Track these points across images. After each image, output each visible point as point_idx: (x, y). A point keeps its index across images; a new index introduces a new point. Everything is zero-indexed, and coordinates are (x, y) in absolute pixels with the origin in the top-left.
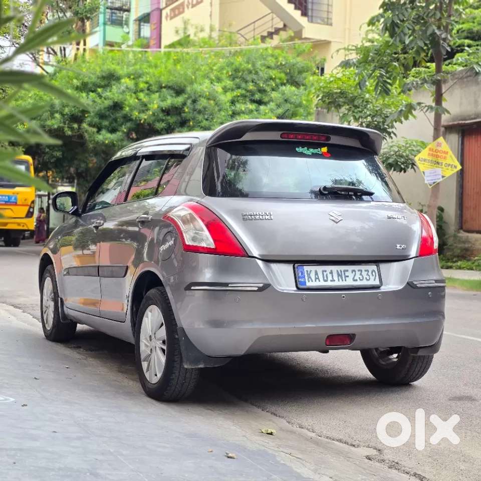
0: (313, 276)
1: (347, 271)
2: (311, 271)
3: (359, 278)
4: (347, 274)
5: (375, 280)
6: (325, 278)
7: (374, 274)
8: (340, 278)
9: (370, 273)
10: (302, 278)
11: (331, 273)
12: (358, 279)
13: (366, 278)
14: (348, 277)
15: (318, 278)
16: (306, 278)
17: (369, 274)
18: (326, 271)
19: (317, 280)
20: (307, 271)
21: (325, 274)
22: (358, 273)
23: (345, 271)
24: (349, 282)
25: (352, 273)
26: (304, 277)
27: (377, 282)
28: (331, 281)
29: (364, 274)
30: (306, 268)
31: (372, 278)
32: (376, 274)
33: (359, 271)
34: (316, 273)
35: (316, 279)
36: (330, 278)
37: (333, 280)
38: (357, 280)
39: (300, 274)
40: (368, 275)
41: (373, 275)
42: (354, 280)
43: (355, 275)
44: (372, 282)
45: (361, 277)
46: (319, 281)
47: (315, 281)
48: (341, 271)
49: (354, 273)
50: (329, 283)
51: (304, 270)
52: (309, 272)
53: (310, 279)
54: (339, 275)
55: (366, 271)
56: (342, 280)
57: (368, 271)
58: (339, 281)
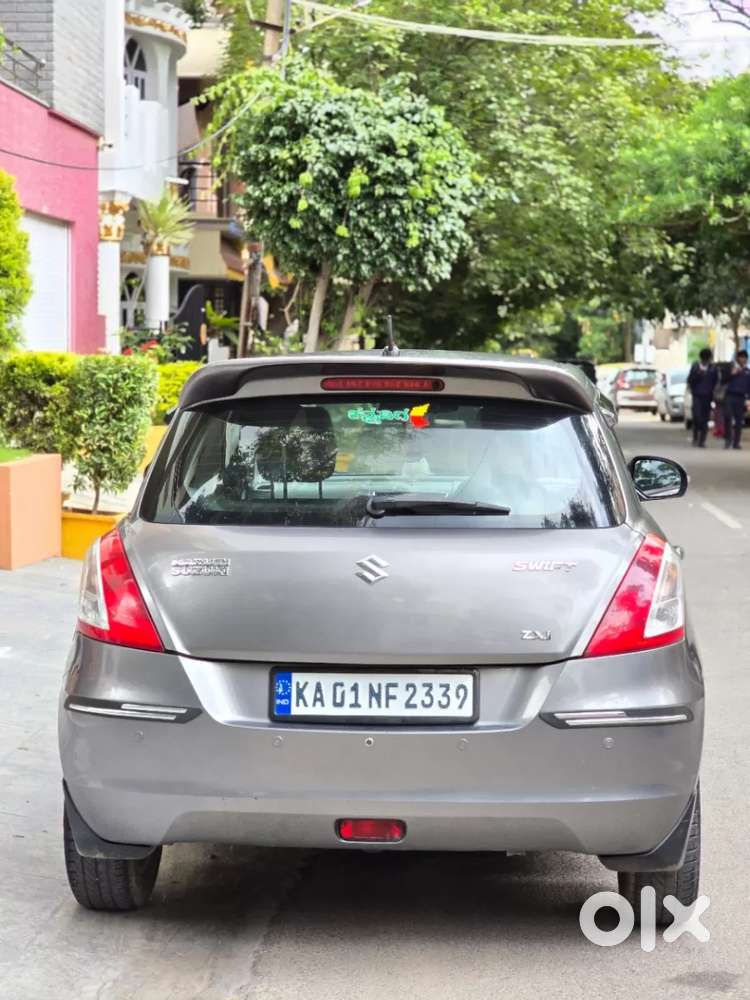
0: (309, 694)
1: (395, 685)
2: (306, 684)
3: (423, 702)
4: (392, 691)
5: (461, 707)
6: (338, 700)
7: (462, 692)
8: (374, 700)
9: (452, 693)
10: (281, 697)
11: (355, 688)
12: (419, 706)
13: (440, 702)
14: (394, 698)
15: (321, 700)
16: (294, 698)
17: (449, 693)
18: (342, 685)
19: (318, 704)
20: (298, 684)
21: (339, 690)
22: (421, 692)
23: (389, 686)
24: (396, 710)
25: (407, 689)
26: (289, 697)
27: (467, 712)
28: (352, 706)
29: (437, 693)
30: (297, 678)
31: (455, 701)
32: (466, 694)
33: (424, 685)
34: (318, 688)
35: (316, 700)
36: (350, 698)
37: (356, 705)
38: (415, 706)
39: (280, 690)
40: (445, 695)
41: (458, 696)
42: (408, 705)
43: (412, 696)
44: (453, 712)
45: (427, 701)
46: (323, 705)
47: (314, 705)
48: (380, 685)
49: (411, 690)
50: (346, 711)
51: (290, 681)
52: (301, 686)
53: (301, 701)
54: (374, 694)
55: (441, 686)
56: (379, 706)
57: (447, 687)
58: (370, 706)
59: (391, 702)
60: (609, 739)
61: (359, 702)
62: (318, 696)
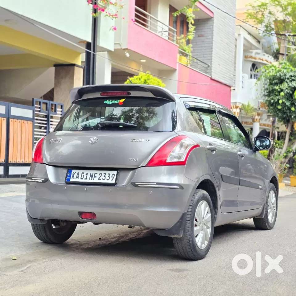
0: (75, 176)
1: (97, 174)
4: (96, 175)
5: (112, 180)
6: (82, 177)
7: (113, 176)
9: (111, 176)
10: (69, 176)
11: (87, 174)
12: (102, 179)
13: (107, 179)
14: (96, 177)
16: (71, 177)
18: (84, 173)
19: (77, 178)
21: (83, 175)
24: (96, 180)
25: (100, 175)
26: (70, 176)
27: (113, 182)
29: (107, 176)
30: (74, 171)
31: (111, 178)
33: (104, 174)
34: (78, 174)
35: (77, 177)
36: (85, 177)
37: (86, 179)
39: (69, 174)
40: (109, 176)
41: (112, 177)
42: (99, 179)
43: (100, 177)
44: (110, 181)
45: (104, 178)
46: (78, 179)
47: (76, 178)
48: (93, 173)
49: (101, 175)
50: (84, 180)
51: (72, 172)
52: (74, 173)
53: (73, 178)
54: (91, 176)
55: (108, 174)
56: (92, 179)
57: (110, 174)
58: (90, 179)
59: (95, 178)
60: (151, 192)
61: (87, 178)
62: (78, 176)
